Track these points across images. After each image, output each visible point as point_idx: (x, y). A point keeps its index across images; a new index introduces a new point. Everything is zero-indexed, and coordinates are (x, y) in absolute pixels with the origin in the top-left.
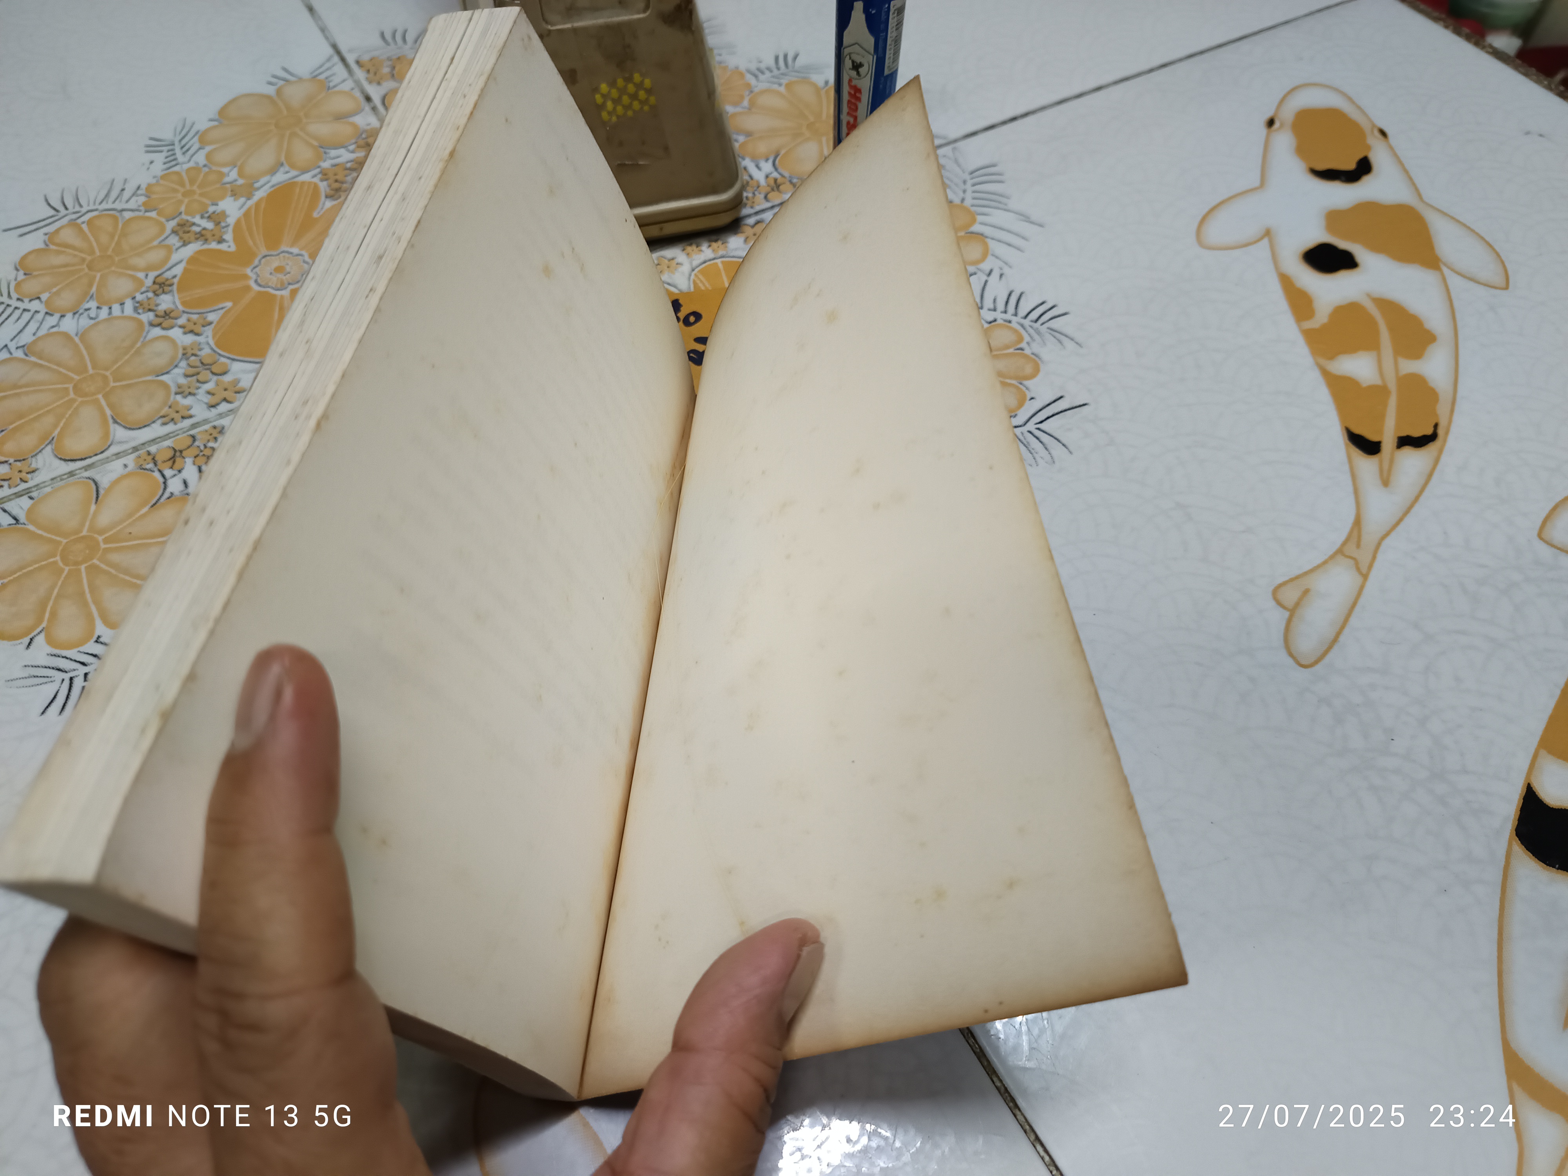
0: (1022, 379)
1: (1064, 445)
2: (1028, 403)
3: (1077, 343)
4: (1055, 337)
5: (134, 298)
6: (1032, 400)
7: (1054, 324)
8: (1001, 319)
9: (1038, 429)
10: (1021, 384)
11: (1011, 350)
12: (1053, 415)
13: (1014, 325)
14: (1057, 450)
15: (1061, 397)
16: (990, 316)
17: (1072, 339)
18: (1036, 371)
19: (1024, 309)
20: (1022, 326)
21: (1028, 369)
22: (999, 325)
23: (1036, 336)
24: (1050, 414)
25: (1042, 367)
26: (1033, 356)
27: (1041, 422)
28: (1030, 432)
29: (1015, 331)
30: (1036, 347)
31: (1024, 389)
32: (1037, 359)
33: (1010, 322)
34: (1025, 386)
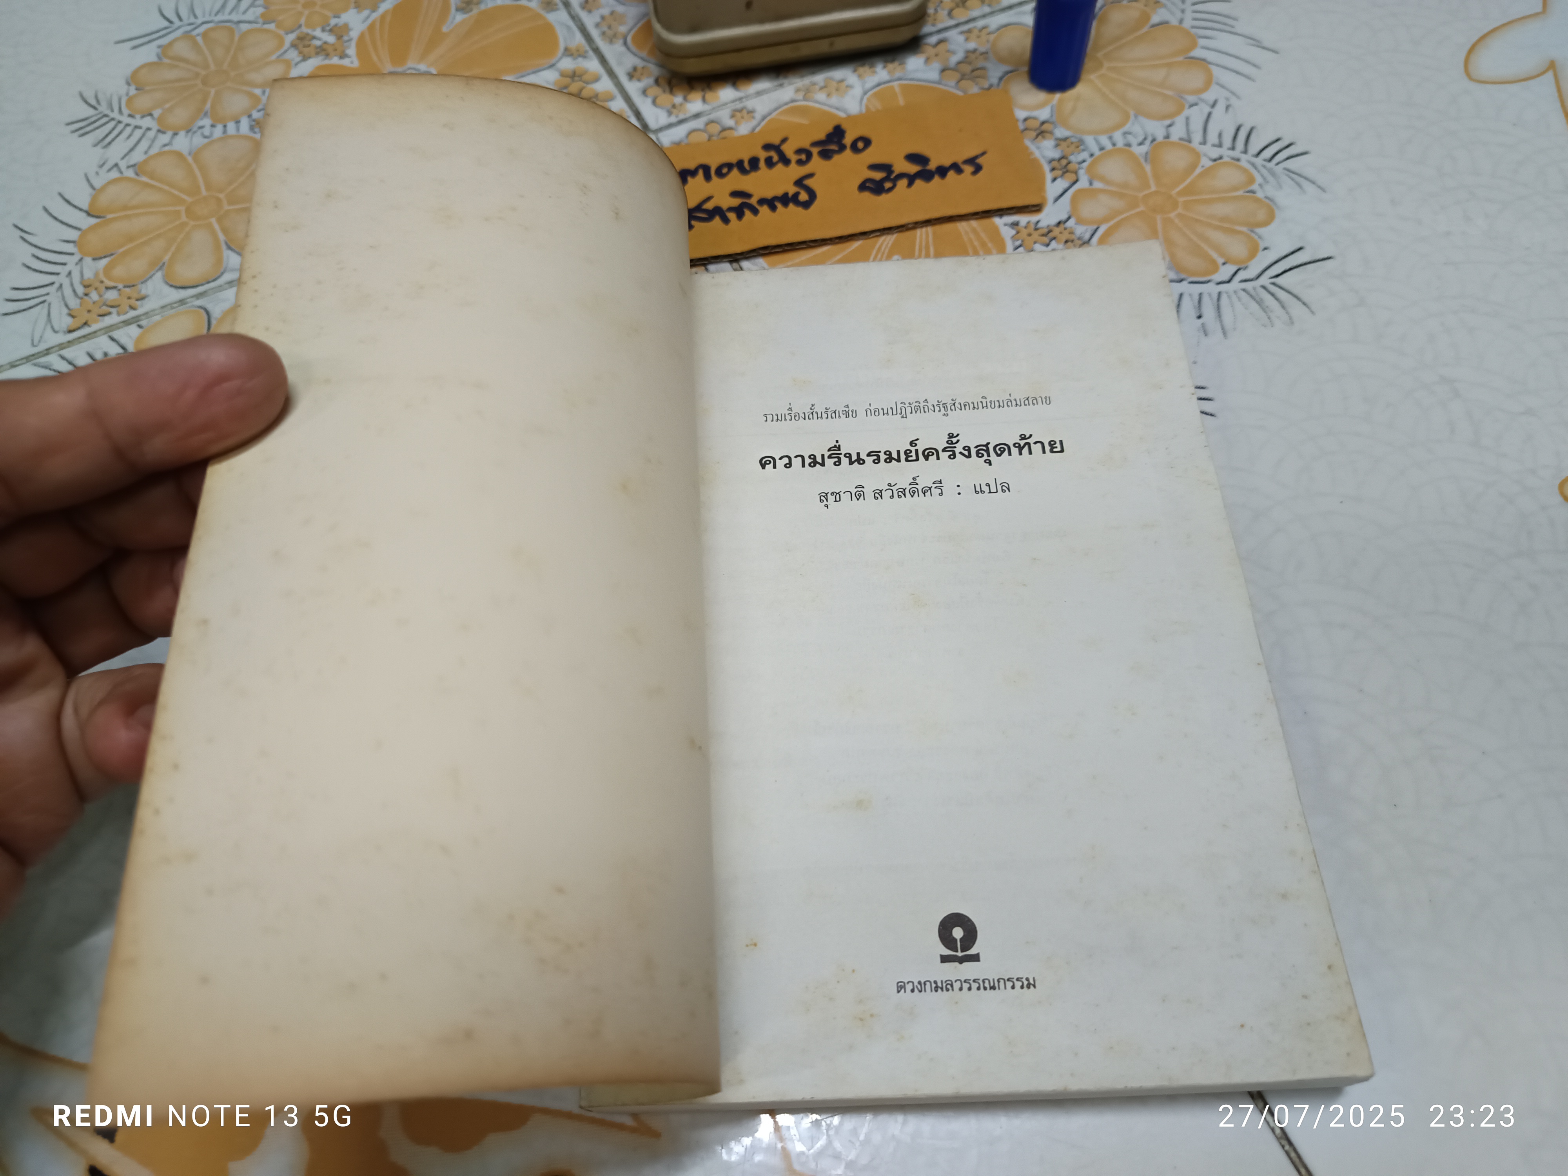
0: (1253, 226)
1: (1304, 304)
2: (1261, 254)
3: (1319, 187)
4: (1292, 179)
5: (250, 116)
6: (1266, 251)
7: (1292, 164)
8: (1228, 156)
9: (1274, 284)
10: (1252, 231)
11: (1240, 193)
12: (1291, 269)
13: (1244, 163)
14: (1296, 309)
15: (1300, 249)
16: (1215, 153)
17: (1313, 183)
18: (1270, 218)
19: (1254, 147)
20: (1253, 165)
21: (1261, 215)
22: (1226, 164)
23: (1270, 178)
24: (1288, 267)
25: (1277, 212)
26: (1267, 201)
27: (1277, 276)
28: (1264, 287)
29: (1245, 171)
30: (1270, 190)
31: (1256, 237)
32: (1271, 203)
33: (1238, 160)
34: (1257, 234)
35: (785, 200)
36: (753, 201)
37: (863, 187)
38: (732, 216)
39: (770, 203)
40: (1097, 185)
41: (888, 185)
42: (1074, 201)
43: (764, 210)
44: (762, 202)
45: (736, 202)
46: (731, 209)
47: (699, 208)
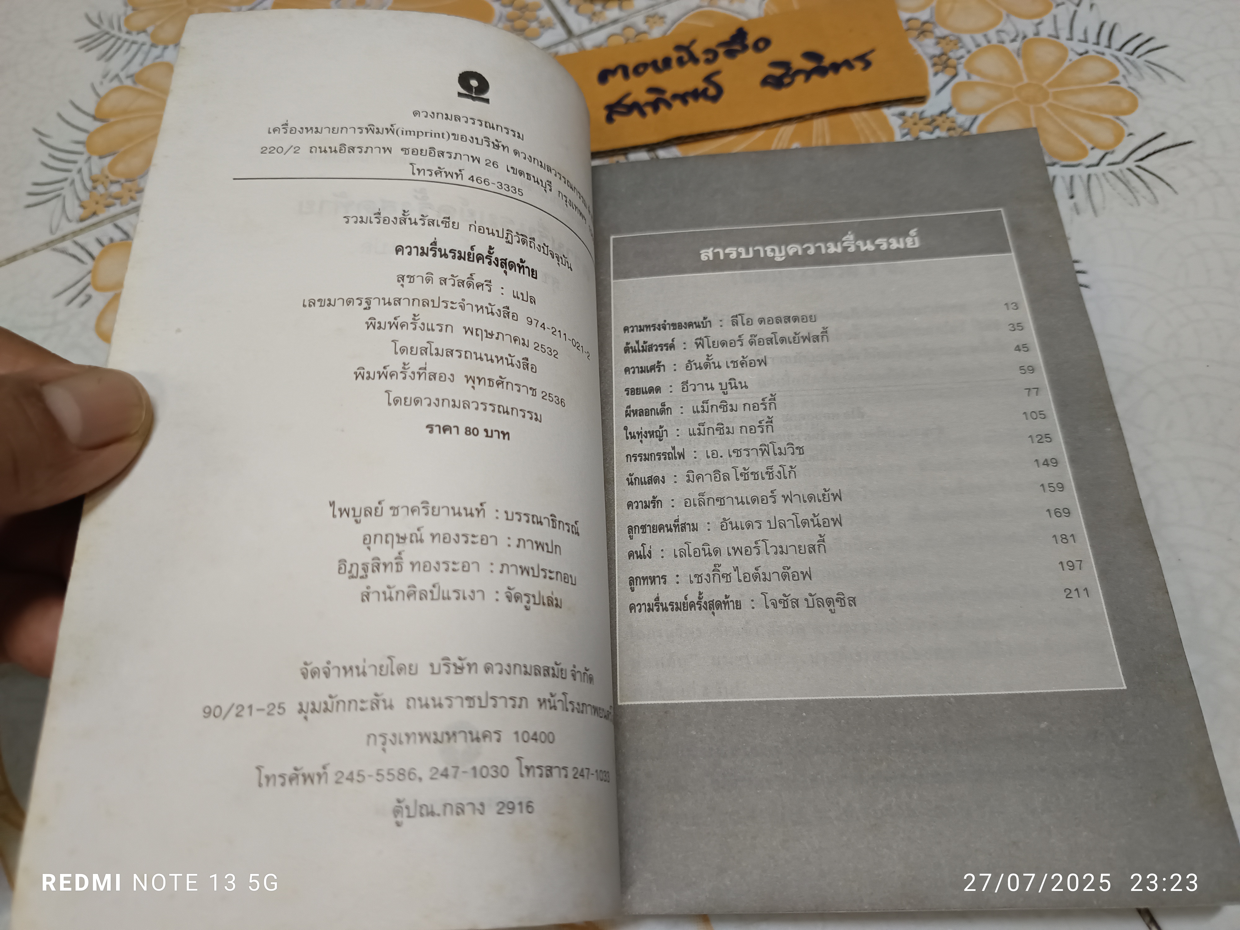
0: (1118, 113)
1: (1167, 184)
2: (1126, 139)
3: (1178, 77)
4: (1153, 71)
6: (1131, 136)
7: (1152, 57)
8: (1094, 51)
9: (1139, 167)
10: (1118, 118)
11: (1106, 84)
12: (1154, 153)
13: (1108, 57)
14: (1160, 189)
15: (1162, 134)
16: (1081, 48)
17: (1173, 73)
18: (1134, 106)
19: (1118, 41)
20: (1117, 58)
21: (1125, 104)
22: (1092, 58)
23: (1132, 70)
24: (1152, 151)
25: (1140, 101)
26: (1130, 90)
27: (1142, 159)
28: (1130, 170)
29: (1110, 64)
30: (1133, 81)
31: (1121, 124)
32: (1134, 93)
33: (1103, 54)
34: (1122, 121)
35: (696, 94)
36: (667, 96)
37: (766, 81)
38: (649, 110)
39: (683, 98)
40: (975, 78)
41: (787, 80)
42: (955, 93)
43: (677, 104)
44: (675, 96)
45: (652, 97)
46: (647, 104)
47: (619, 103)
